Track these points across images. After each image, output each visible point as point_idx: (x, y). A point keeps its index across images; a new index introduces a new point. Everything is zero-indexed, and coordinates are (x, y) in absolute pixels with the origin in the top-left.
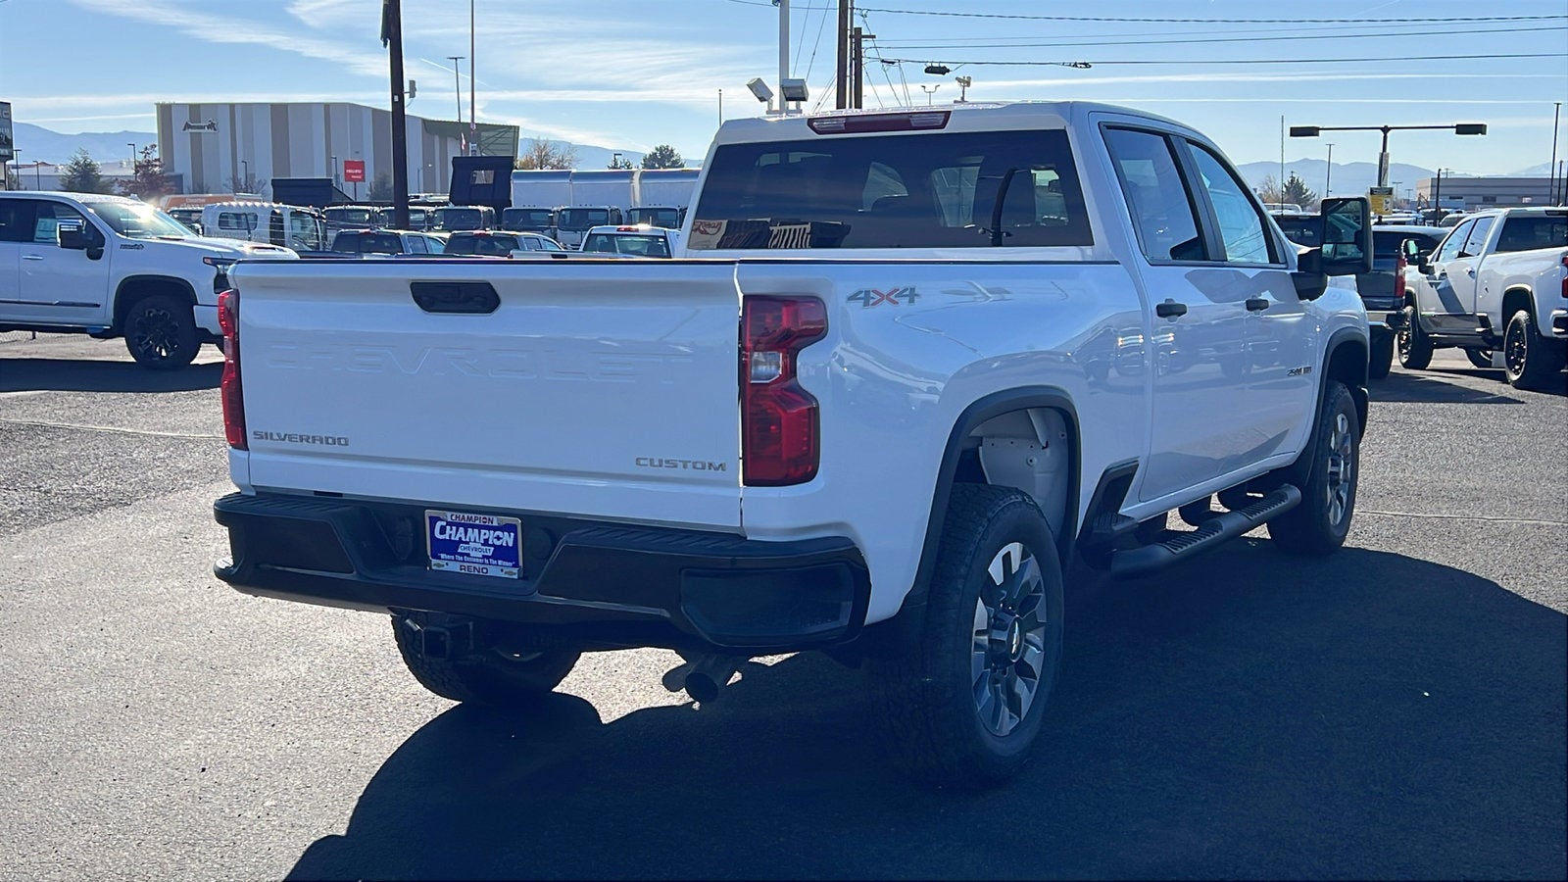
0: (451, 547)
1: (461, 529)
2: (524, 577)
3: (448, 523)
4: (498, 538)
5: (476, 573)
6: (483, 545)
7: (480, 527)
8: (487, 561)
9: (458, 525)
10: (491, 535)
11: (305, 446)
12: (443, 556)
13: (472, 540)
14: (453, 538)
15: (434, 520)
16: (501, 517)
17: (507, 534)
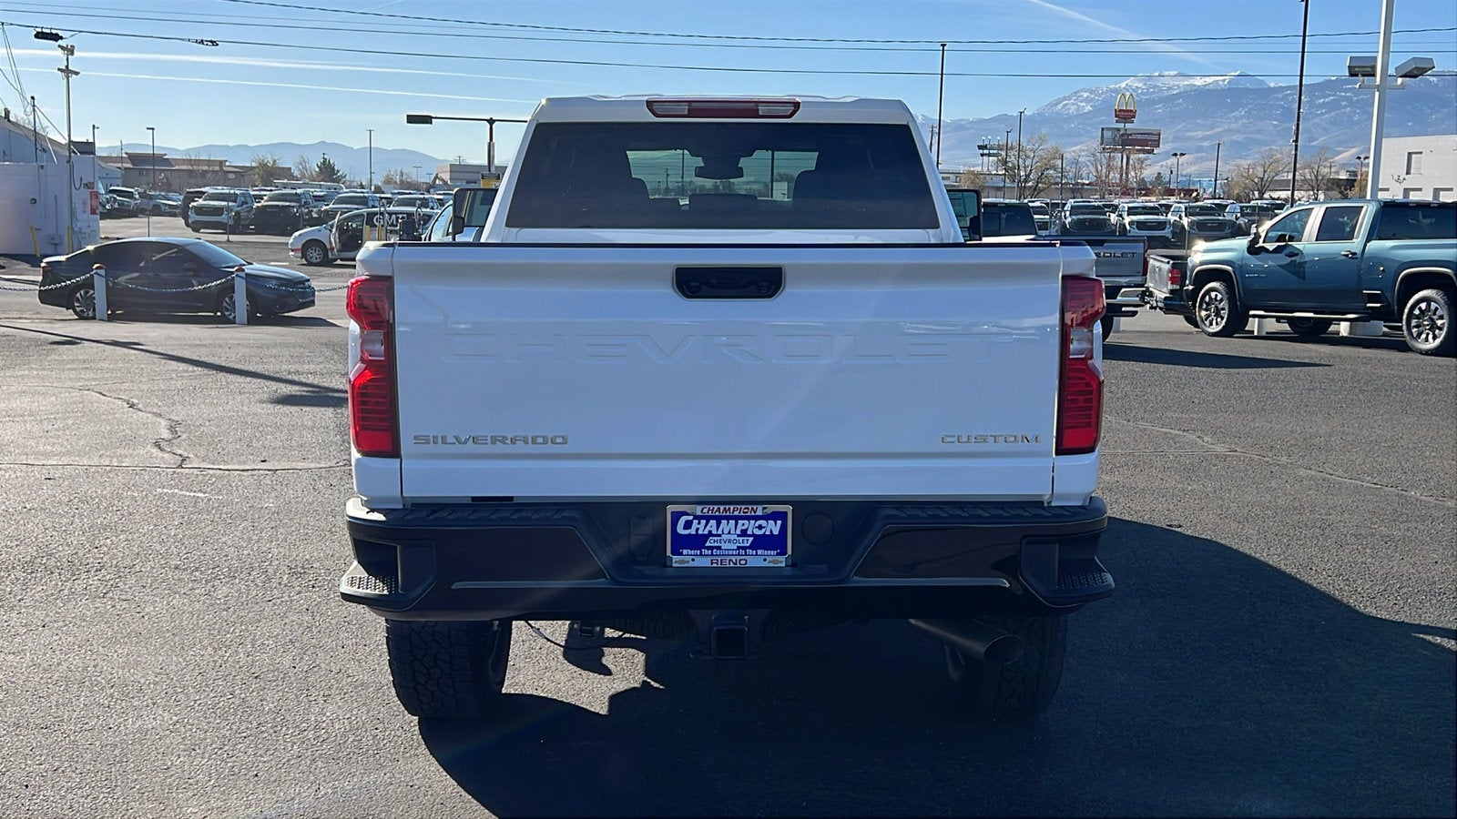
0: (698, 542)
1: (713, 522)
2: (793, 564)
3: (696, 517)
4: (760, 527)
5: (732, 565)
6: (739, 536)
7: (737, 519)
8: (742, 552)
9: (708, 519)
10: (751, 526)
11: (499, 448)
12: (685, 552)
13: (726, 532)
14: (700, 532)
15: (676, 516)
16: (766, 505)
17: (771, 522)
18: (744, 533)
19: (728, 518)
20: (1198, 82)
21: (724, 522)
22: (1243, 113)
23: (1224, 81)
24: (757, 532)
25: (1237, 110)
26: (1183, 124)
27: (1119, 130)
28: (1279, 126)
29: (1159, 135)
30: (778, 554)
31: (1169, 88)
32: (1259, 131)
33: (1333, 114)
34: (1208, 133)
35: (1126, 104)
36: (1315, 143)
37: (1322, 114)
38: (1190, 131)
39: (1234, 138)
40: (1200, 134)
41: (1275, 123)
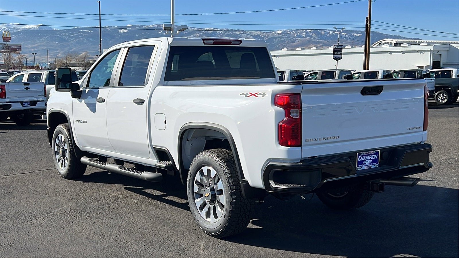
1: (365, 157)
2: (379, 166)
3: (362, 156)
5: (368, 168)
7: (370, 155)
8: (370, 164)
11: (325, 141)
12: (360, 166)
13: (367, 159)
14: (362, 160)
15: (359, 156)
16: (375, 151)
17: (376, 155)
18: (370, 159)
19: (368, 155)
20: (27, 27)
21: (367, 156)
22: (45, 39)
23: (37, 27)
24: (373, 158)
25: (43, 38)
26: (23, 42)
27: (5, 44)
28: (59, 44)
29: (21, 46)
30: (377, 164)
31: (17, 29)
32: (52, 46)
33: (77, 40)
34: (33, 46)
35: (7, 35)
36: (72, 50)
37: (73, 40)
38: (26, 45)
39: (43, 48)
40: (30, 46)
41: (57, 43)
